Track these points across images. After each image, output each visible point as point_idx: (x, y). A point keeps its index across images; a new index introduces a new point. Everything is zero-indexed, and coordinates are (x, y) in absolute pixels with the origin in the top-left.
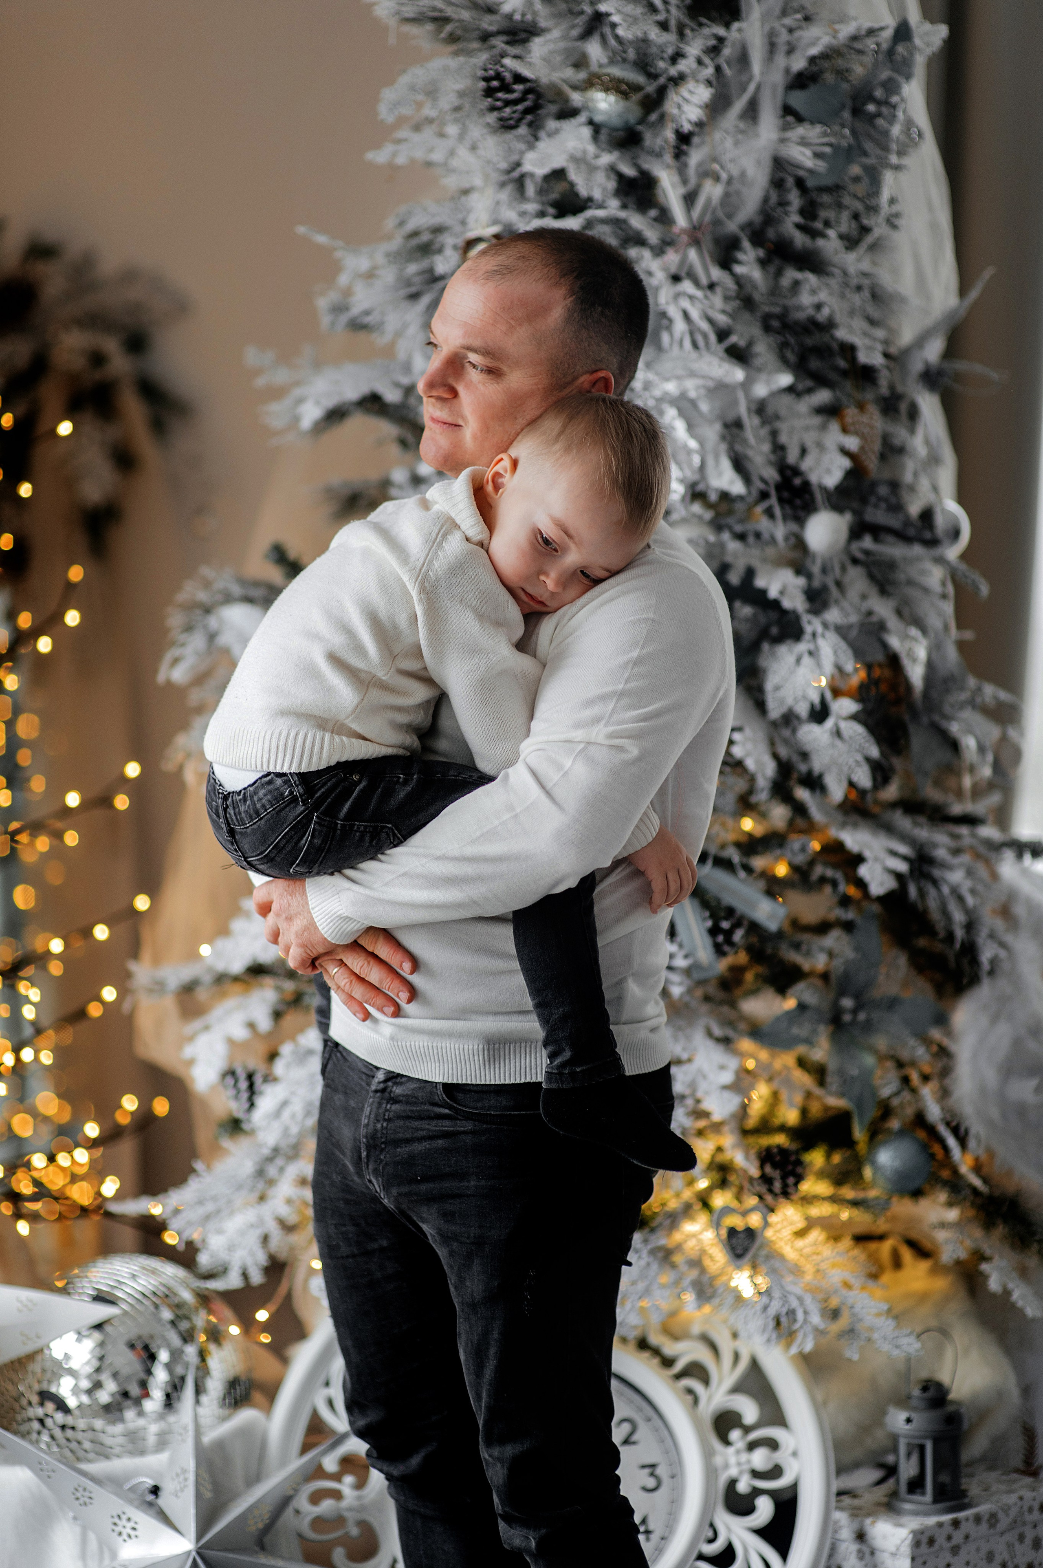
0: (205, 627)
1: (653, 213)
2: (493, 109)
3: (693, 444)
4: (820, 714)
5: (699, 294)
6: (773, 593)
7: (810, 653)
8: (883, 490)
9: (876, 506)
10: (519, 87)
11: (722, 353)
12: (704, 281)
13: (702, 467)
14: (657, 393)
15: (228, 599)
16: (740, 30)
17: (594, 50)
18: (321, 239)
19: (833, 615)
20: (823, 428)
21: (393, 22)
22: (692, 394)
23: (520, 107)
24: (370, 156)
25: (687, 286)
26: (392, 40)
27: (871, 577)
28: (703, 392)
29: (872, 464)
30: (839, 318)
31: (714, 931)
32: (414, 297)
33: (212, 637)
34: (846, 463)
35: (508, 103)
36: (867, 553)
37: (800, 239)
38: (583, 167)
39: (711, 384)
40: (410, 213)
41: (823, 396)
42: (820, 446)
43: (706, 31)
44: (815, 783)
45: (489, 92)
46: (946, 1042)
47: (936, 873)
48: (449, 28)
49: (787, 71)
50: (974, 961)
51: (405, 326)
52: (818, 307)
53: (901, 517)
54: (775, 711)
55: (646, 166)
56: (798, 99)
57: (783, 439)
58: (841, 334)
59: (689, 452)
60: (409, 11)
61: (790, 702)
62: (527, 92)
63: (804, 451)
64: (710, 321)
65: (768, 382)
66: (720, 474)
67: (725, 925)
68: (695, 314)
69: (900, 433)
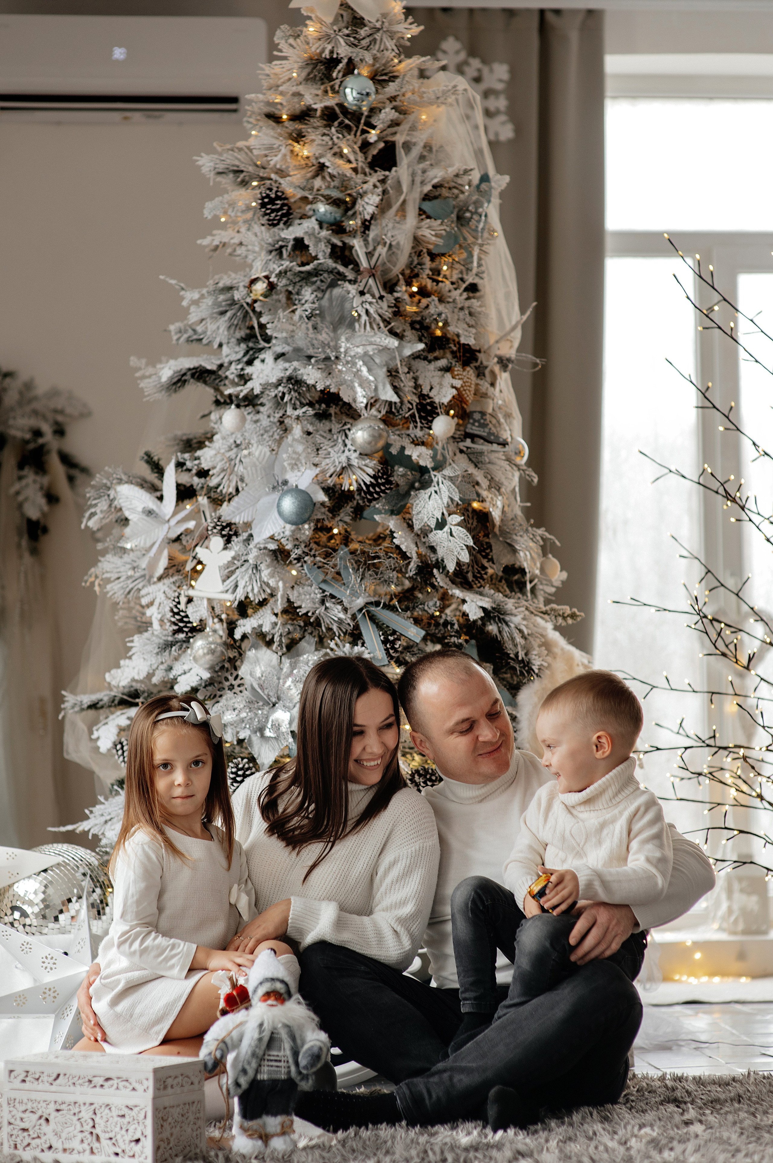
0: (109, 496)
1: (351, 267)
2: (266, 214)
3: (371, 378)
4: (441, 525)
5: (374, 301)
6: (414, 457)
7: (436, 492)
8: (477, 416)
9: (473, 424)
10: (278, 202)
11: (387, 333)
12: (377, 295)
13: (376, 389)
14: (352, 354)
15: (120, 481)
16: (396, 171)
17: (318, 183)
18: (173, 282)
19: (448, 472)
20: (443, 376)
21: (212, 175)
22: (371, 353)
23: (279, 213)
24: (199, 242)
25: (368, 297)
26: (211, 184)
27: (470, 460)
28: (376, 351)
29: (470, 397)
30: (449, 320)
31: (385, 642)
32: (223, 313)
33: (112, 501)
34: (454, 392)
35: (273, 211)
36: (468, 448)
37: (429, 284)
38: (313, 239)
39: (381, 348)
40: (221, 278)
41: (443, 363)
42: (441, 384)
43: (379, 173)
44: (440, 565)
45: (263, 205)
46: (514, 713)
47: (507, 618)
48: (242, 176)
49: (421, 192)
50: (530, 671)
51: (218, 328)
52: (439, 315)
53: (487, 430)
54: (417, 527)
55: (347, 241)
56: (427, 206)
57: (420, 382)
58: (452, 329)
59: (370, 382)
60: (221, 167)
61: (426, 519)
62: (283, 205)
63: (431, 388)
64: (380, 316)
65: (411, 348)
66: (386, 393)
67: (391, 638)
68: (372, 311)
69: (485, 385)
